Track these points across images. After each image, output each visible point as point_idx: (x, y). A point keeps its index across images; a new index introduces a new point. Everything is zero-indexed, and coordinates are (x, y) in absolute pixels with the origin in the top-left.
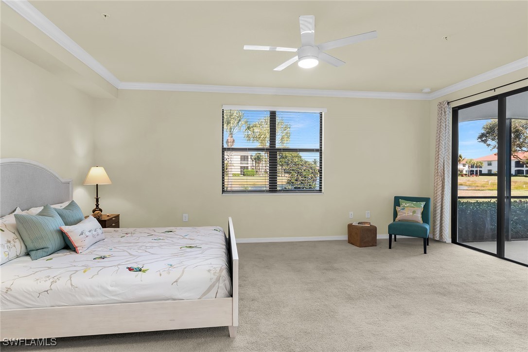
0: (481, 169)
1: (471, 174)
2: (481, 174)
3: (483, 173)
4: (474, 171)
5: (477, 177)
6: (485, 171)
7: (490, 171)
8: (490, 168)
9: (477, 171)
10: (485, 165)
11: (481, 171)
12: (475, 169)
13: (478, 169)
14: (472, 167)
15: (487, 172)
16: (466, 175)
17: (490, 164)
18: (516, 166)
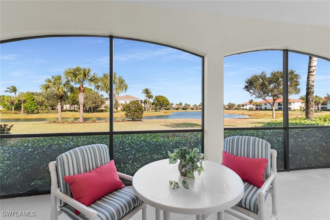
0: (261, 107)
1: (256, 110)
2: (261, 109)
3: (262, 109)
4: (258, 108)
5: (259, 111)
6: (263, 108)
7: (266, 108)
8: (266, 106)
9: (259, 108)
10: (263, 105)
11: (261, 108)
12: (258, 107)
13: (260, 107)
14: (257, 106)
15: (264, 109)
16: (254, 110)
17: (266, 105)
18: (278, 106)
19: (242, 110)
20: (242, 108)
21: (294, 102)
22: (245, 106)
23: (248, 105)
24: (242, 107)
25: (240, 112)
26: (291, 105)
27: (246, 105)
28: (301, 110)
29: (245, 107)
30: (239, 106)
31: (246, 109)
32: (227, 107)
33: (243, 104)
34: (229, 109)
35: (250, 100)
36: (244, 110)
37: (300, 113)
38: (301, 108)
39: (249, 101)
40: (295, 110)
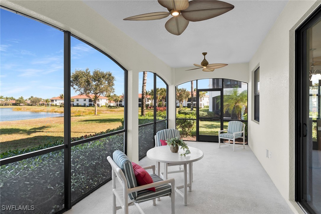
0: (73, 103)
3: (74, 105)
7: (78, 104)
8: (78, 102)
10: (75, 101)
15: (76, 105)
17: (78, 100)
18: (89, 102)
19: (51, 106)
20: (51, 104)
21: (101, 99)
22: (54, 101)
23: (59, 100)
24: (51, 102)
25: (50, 108)
26: (99, 102)
27: (56, 101)
28: (106, 106)
29: (55, 103)
30: (47, 101)
31: (56, 106)
32: (29, 102)
33: (52, 99)
34: (31, 105)
35: (61, 95)
36: (53, 106)
37: (107, 109)
38: (106, 104)
39: (59, 96)
40: (102, 106)
